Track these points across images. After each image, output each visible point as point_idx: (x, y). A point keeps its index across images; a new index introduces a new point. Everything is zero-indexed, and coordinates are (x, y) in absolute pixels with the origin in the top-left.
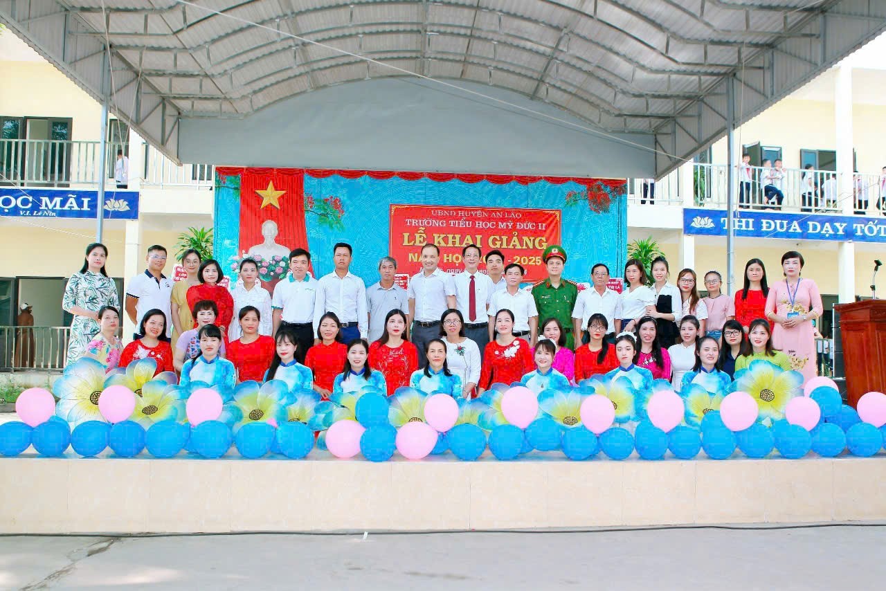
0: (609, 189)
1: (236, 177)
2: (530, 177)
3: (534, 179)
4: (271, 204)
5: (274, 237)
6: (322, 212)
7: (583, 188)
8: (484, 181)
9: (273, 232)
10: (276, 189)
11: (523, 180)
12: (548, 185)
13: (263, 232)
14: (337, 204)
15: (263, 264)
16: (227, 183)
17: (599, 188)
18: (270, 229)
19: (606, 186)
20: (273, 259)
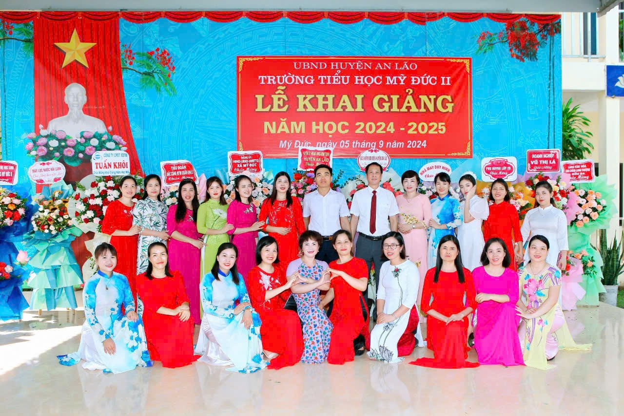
0: (536, 28)
1: (26, 25)
2: (428, 14)
3: (434, 16)
4: (76, 61)
5: (82, 106)
6: (146, 70)
7: (502, 26)
8: (366, 21)
9: (80, 98)
10: (83, 40)
11: (419, 18)
12: (454, 23)
13: (66, 100)
14: (165, 59)
15: (69, 143)
16: (15, 34)
17: (523, 27)
18: (75, 94)
19: (532, 24)
20: (82, 136)
